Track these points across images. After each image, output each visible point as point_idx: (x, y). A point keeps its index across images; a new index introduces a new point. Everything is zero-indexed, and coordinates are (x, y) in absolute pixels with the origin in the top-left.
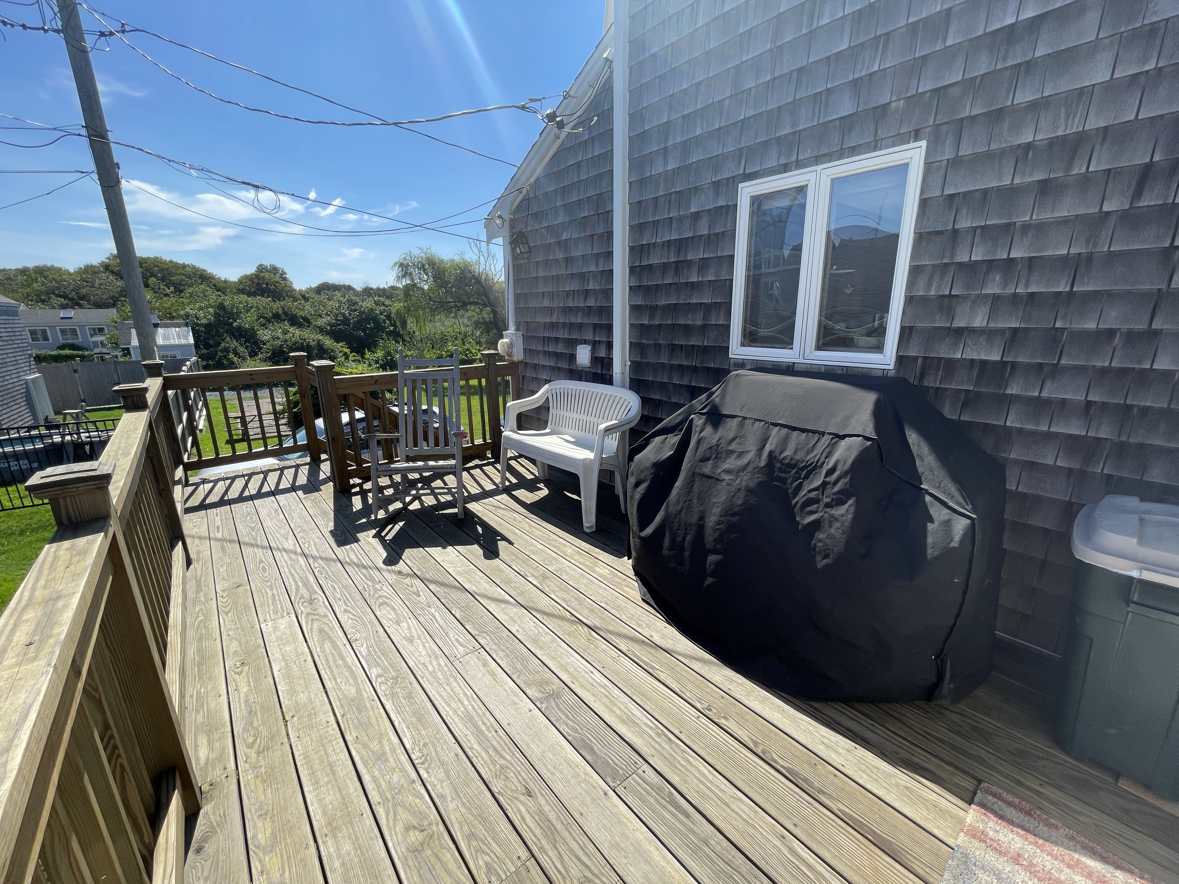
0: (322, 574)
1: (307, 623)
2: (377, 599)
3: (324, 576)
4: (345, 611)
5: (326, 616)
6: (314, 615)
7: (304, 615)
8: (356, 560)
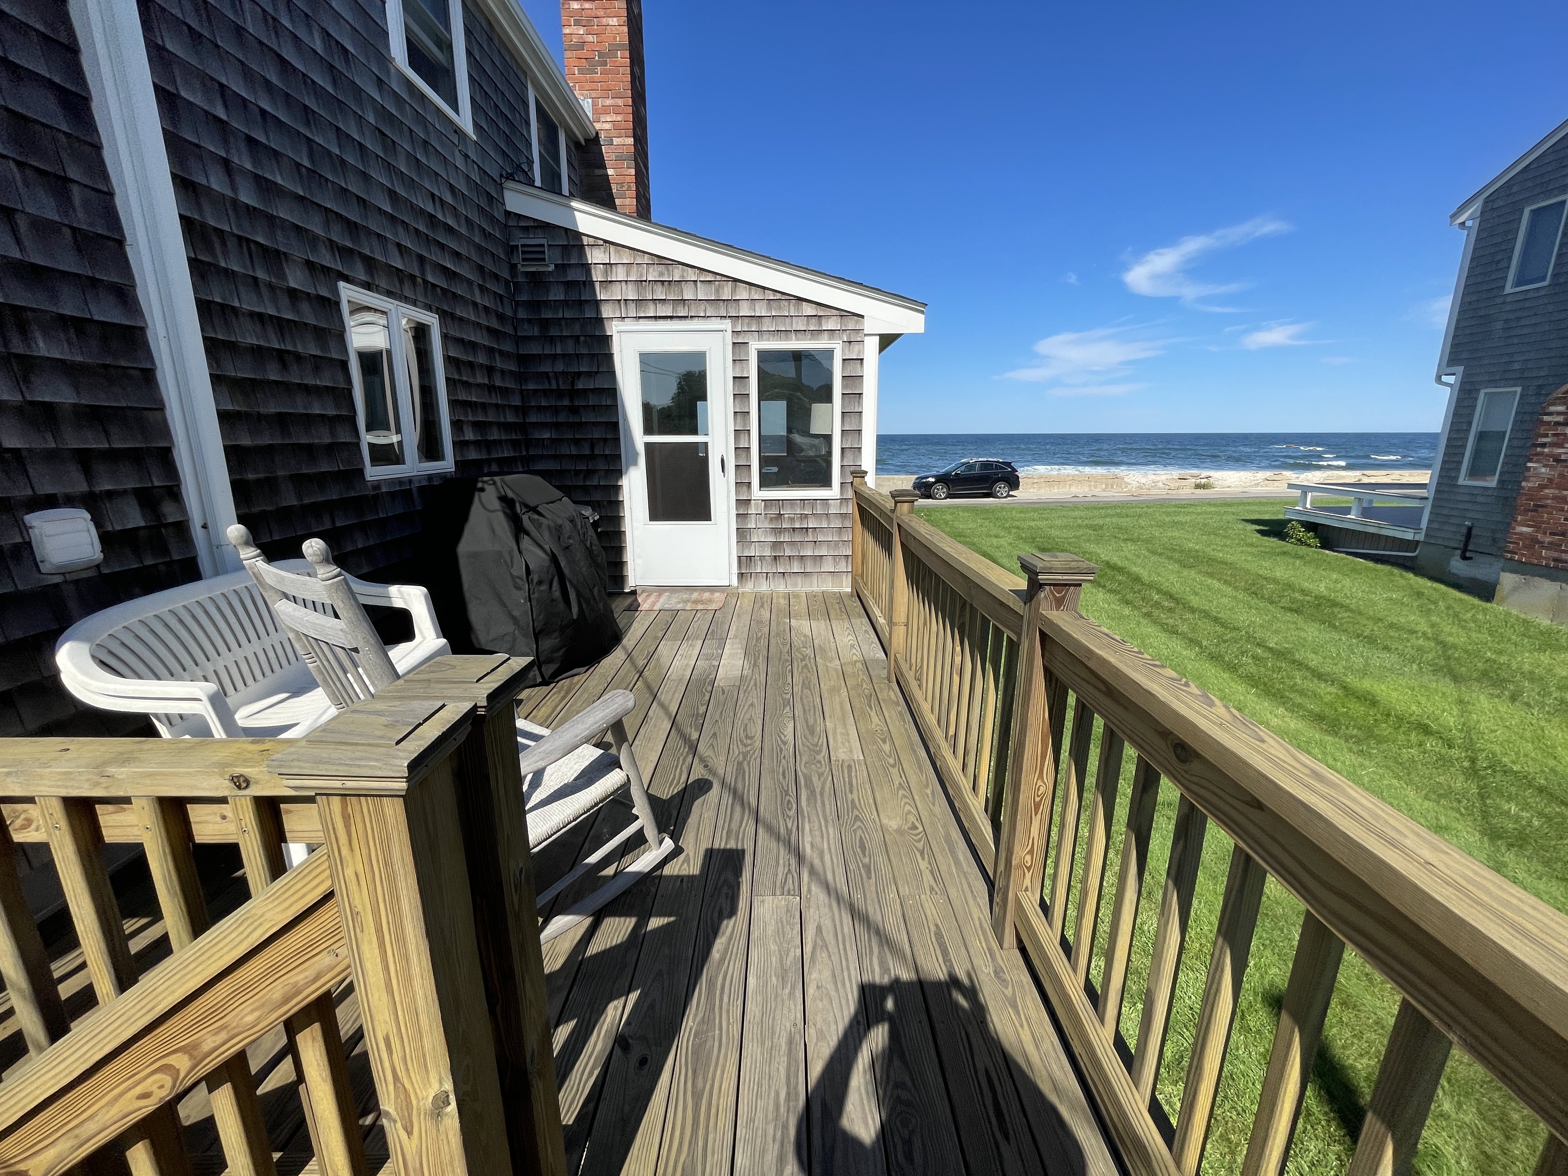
0: (789, 801)
1: (822, 745)
2: (751, 745)
3: (788, 797)
4: (785, 743)
5: (804, 745)
6: (814, 751)
7: (823, 754)
8: (738, 809)
